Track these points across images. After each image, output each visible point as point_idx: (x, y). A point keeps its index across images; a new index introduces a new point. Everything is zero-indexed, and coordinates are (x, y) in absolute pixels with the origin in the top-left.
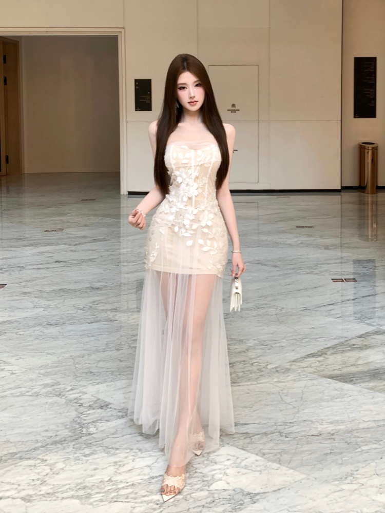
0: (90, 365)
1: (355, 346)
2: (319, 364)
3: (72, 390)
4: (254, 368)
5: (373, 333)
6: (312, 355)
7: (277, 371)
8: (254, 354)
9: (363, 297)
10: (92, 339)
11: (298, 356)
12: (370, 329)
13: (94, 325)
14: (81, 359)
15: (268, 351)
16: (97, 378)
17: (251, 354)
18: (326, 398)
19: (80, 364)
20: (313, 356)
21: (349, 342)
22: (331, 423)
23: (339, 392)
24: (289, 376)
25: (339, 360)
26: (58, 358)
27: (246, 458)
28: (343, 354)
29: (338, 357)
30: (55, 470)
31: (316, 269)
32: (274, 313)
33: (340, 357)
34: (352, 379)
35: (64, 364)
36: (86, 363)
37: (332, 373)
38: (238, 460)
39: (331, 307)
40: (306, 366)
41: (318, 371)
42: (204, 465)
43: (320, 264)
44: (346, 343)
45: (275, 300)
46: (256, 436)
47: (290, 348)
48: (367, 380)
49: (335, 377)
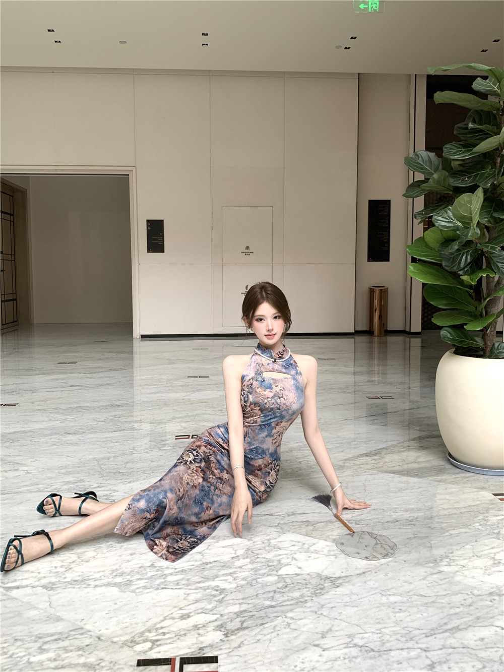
2: (375, 462)
11: (350, 456)
13: (117, 434)
14: (106, 461)
18: (393, 489)
20: (367, 456)
22: (406, 511)
23: (405, 485)
24: (344, 472)
25: (397, 458)
27: (314, 544)
28: (399, 454)
29: (395, 456)
30: (84, 558)
34: (416, 474)
37: (392, 469)
38: (305, 545)
40: (361, 463)
41: (376, 467)
42: (266, 550)
46: (319, 524)
48: (433, 474)
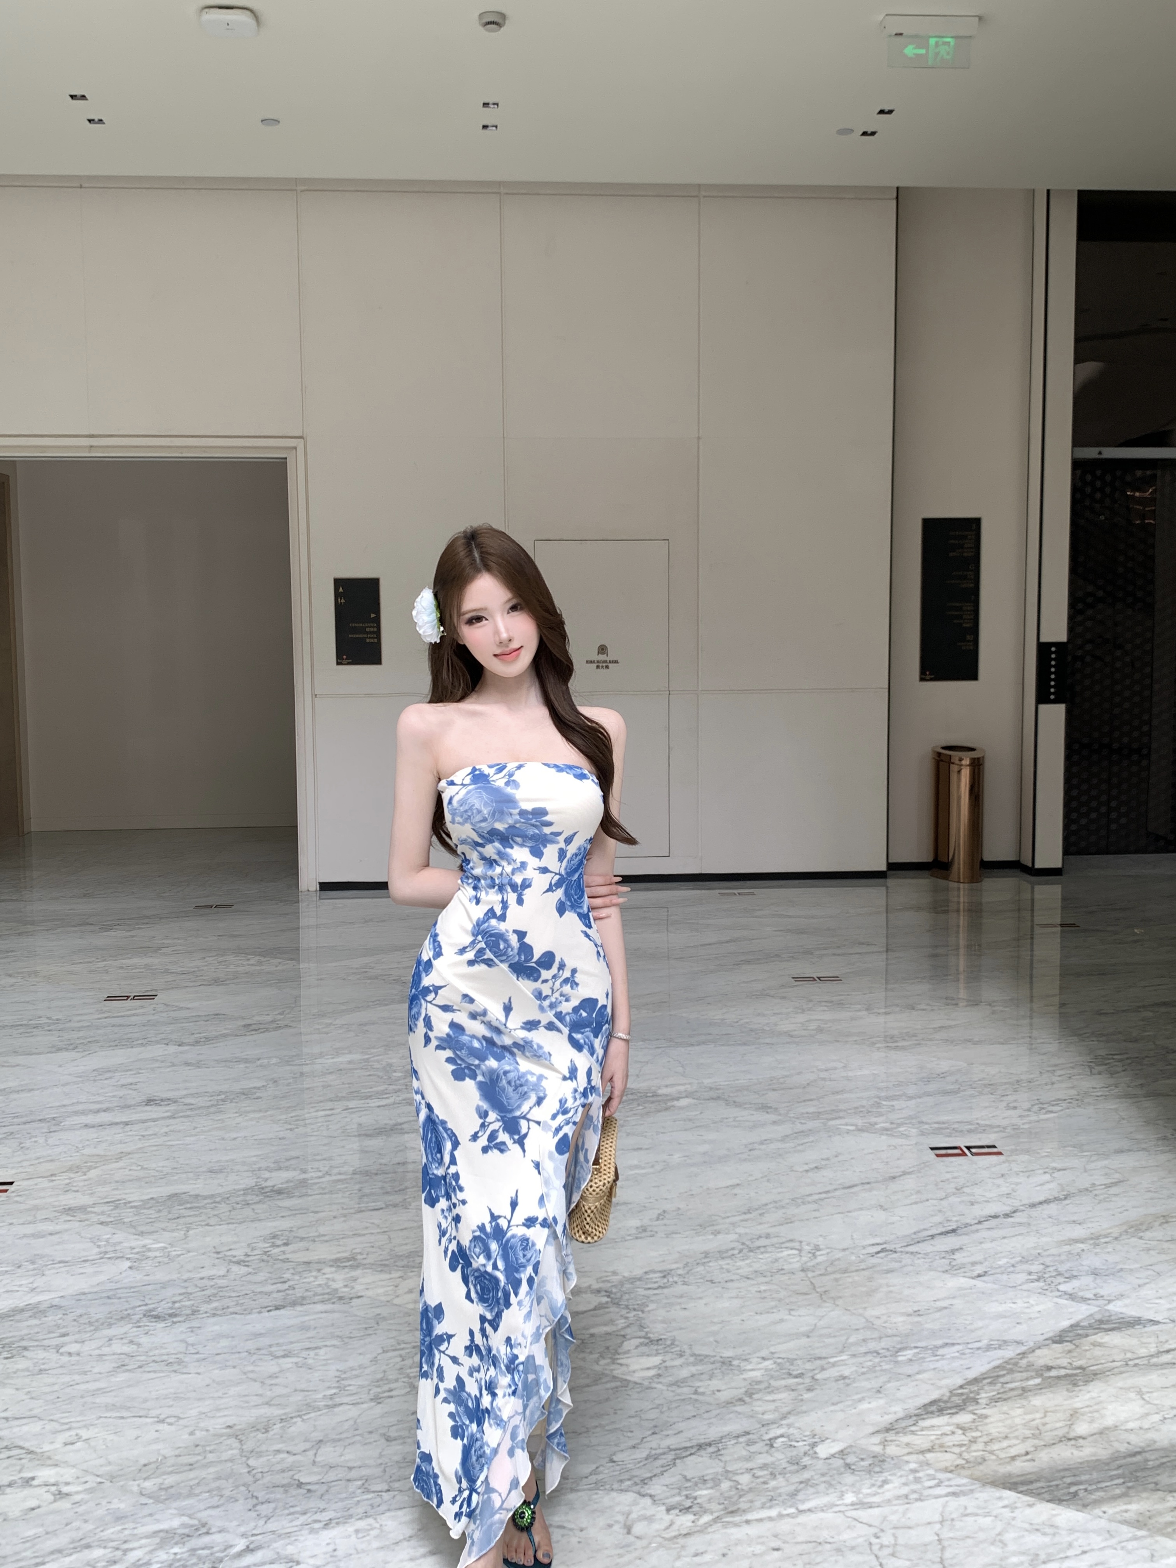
0: (291, 1459)
1: (1053, 1373)
2: (964, 1439)
3: (248, 1550)
4: (779, 1457)
5: (1091, 1326)
6: (936, 1407)
7: (848, 1466)
8: (772, 1406)
9: (1033, 1206)
10: (287, 1363)
11: (898, 1410)
12: (1081, 1312)
13: (287, 1317)
14: (260, 1436)
15: (807, 1396)
16: (322, 1505)
17: (764, 1406)
19: (260, 1454)
20: (941, 1411)
21: (1031, 1358)
23: (1047, 1540)
24: (885, 1482)
25: (1018, 1421)
26: (192, 1434)
28: (1025, 1402)
29: (1012, 1413)
31: (881, 1115)
32: (797, 1266)
33: (1019, 1411)
34: (1073, 1489)
35: (211, 1457)
36: (278, 1451)
37: (1009, 1469)
39: (952, 1242)
40: (926, 1445)
41: (968, 1462)
43: (887, 1098)
44: (1024, 1362)
45: (788, 1221)
47: (866, 1385)
48: (1118, 1491)
49: (1023, 1483)
